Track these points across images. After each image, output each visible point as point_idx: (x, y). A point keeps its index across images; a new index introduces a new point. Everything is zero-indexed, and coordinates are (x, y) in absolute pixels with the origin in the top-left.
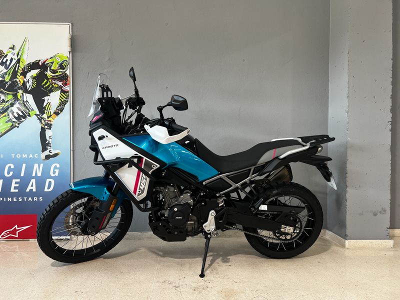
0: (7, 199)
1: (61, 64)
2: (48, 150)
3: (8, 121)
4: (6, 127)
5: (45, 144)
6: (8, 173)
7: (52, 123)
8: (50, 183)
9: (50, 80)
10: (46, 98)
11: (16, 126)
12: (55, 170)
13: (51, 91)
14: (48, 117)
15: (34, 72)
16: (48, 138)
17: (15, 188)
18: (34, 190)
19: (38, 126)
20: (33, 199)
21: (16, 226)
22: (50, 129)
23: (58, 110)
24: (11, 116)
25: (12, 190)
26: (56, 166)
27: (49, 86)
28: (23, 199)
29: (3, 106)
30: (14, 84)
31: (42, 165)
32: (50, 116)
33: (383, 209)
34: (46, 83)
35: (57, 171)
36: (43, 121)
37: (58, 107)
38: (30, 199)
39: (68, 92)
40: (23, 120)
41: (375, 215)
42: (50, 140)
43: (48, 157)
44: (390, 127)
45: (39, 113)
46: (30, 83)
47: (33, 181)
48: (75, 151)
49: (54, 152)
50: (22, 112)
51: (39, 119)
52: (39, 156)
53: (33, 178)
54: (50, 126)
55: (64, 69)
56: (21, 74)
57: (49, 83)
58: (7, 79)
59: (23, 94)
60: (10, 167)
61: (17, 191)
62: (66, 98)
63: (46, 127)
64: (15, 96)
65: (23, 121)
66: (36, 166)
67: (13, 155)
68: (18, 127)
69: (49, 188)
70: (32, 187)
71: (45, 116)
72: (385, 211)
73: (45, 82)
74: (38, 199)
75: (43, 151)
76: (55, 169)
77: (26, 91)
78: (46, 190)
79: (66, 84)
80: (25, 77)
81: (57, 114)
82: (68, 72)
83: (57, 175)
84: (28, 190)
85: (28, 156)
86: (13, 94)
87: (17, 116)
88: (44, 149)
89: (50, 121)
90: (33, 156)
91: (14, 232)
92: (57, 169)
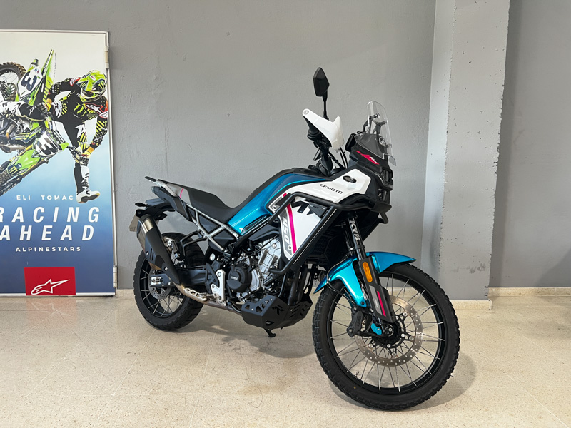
0: (37, 249)
1: (97, 84)
2: (85, 191)
3: (35, 155)
4: (32, 162)
5: (81, 184)
6: (38, 218)
7: (88, 157)
8: (89, 230)
9: (84, 105)
10: (80, 127)
11: (44, 162)
12: (94, 215)
13: (86, 118)
14: (84, 151)
15: (64, 95)
16: (84, 176)
17: (47, 236)
18: (70, 239)
19: (72, 162)
20: (69, 249)
21: (50, 280)
22: (86, 165)
23: (95, 142)
24: (38, 148)
25: (44, 238)
26: (95, 210)
27: (83, 111)
28: (57, 249)
29: (27, 136)
30: (40, 109)
31: (78, 209)
32: (86, 149)
33: (481, 265)
34: (80, 108)
35: (96, 216)
36: (77, 156)
37: (95, 138)
38: (66, 249)
39: (106, 119)
40: (53, 153)
41: (472, 272)
42: (87, 179)
43: (84, 199)
44: (496, 169)
45: (71, 146)
46: (60, 108)
47: (68, 227)
48: (117, 193)
49: (91, 193)
50: (51, 144)
51: (72, 152)
52: (74, 197)
53: (68, 224)
54: (86, 162)
55: (100, 91)
56: (48, 97)
57: (83, 108)
58: (31, 102)
59: (51, 122)
60: (40, 210)
61: (49, 239)
62: (105, 128)
63: (81, 162)
64: (42, 124)
65: (53, 156)
66: (71, 209)
67: (43, 196)
68: (47, 163)
69: (87, 236)
70: (67, 234)
71: (79, 149)
72: (484, 267)
73: (77, 106)
74: (75, 249)
75: (79, 192)
76: (93, 213)
77: (55, 118)
78: (84, 238)
79: (103, 110)
80: (53, 101)
81: (94, 146)
82: (105, 95)
83: (96, 221)
84: (62, 239)
85: (61, 198)
86: (39, 122)
87: (45, 149)
88: (80, 190)
89: (86, 155)
90: (67, 197)
91: (48, 287)
92: (97, 213)
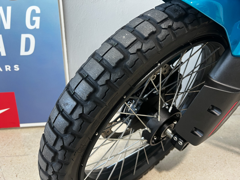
8: (28, 40)
12: (34, 18)
18: (3, 54)
20: (3, 68)
26: (33, 12)
31: (9, 9)
35: (37, 19)
69: (27, 49)
74: (12, 68)
78: (23, 53)
83: (38, 27)
92: (37, 15)
